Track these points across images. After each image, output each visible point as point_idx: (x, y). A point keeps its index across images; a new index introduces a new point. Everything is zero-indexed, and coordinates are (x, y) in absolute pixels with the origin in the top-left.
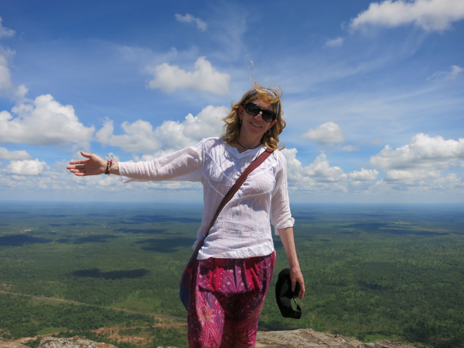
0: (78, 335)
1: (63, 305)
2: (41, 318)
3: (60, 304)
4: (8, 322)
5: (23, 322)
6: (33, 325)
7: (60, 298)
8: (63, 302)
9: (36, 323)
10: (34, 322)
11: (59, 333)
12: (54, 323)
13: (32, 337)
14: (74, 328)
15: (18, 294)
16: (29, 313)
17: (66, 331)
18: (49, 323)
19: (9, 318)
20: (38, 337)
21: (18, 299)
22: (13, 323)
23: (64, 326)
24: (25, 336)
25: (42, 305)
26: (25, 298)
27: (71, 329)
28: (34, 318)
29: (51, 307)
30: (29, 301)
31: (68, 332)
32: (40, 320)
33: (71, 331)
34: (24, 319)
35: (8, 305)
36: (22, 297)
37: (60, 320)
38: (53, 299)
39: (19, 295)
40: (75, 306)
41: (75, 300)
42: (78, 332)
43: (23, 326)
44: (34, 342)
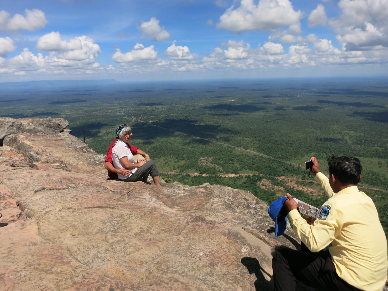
0: (265, 178)
1: (256, 156)
2: (241, 162)
3: (254, 155)
4: (221, 162)
5: (230, 164)
6: (236, 166)
7: (254, 151)
8: (256, 154)
9: (239, 166)
10: (237, 164)
11: (253, 175)
12: (250, 168)
13: (236, 174)
14: (263, 173)
15: (227, 145)
16: (234, 159)
17: (257, 174)
18: (247, 167)
19: (222, 160)
20: (239, 175)
21: (227, 148)
22: (224, 163)
23: (256, 171)
24: (232, 173)
25: (242, 154)
26: (231, 148)
27: (261, 173)
28: (237, 162)
29: (248, 156)
30: (234, 150)
31: (259, 175)
32: (241, 164)
33: (261, 175)
34: (230, 162)
35: (221, 151)
36: (229, 147)
37: (253, 166)
38: (249, 151)
39: (227, 146)
40: (264, 158)
41: (264, 154)
42: (266, 176)
43: (230, 166)
44: (237, 177)
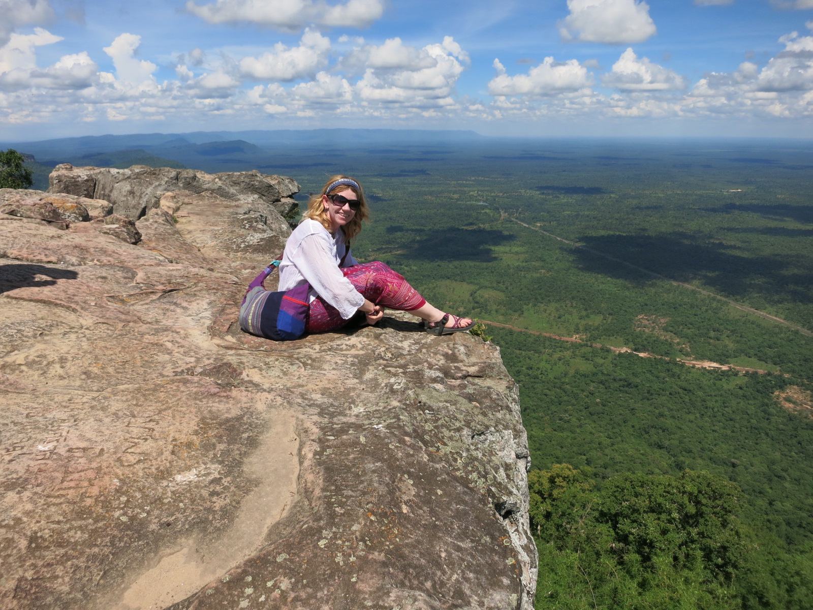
0: (797, 385)
1: (781, 328)
2: (738, 339)
3: (775, 327)
4: (689, 331)
5: (710, 338)
6: (726, 346)
7: (776, 316)
8: (781, 323)
9: (731, 346)
10: (727, 342)
11: (766, 371)
12: (760, 354)
13: (722, 364)
14: (793, 372)
15: (708, 293)
16: (722, 327)
17: (778, 373)
18: (752, 352)
19: (690, 326)
20: (730, 367)
21: (707, 302)
22: (696, 335)
23: (775, 364)
24: (711, 360)
25: (744, 319)
26: (719, 301)
27: (788, 372)
28: (728, 336)
29: (759, 326)
30: (724, 308)
31: (781, 376)
32: (738, 342)
33: (786, 376)
34: (712, 334)
35: (692, 307)
36: (714, 299)
37: (770, 352)
38: (765, 314)
39: (709, 295)
40: (802, 336)
41: (803, 326)
42: (799, 380)
43: (709, 344)
44: (723, 372)
